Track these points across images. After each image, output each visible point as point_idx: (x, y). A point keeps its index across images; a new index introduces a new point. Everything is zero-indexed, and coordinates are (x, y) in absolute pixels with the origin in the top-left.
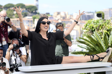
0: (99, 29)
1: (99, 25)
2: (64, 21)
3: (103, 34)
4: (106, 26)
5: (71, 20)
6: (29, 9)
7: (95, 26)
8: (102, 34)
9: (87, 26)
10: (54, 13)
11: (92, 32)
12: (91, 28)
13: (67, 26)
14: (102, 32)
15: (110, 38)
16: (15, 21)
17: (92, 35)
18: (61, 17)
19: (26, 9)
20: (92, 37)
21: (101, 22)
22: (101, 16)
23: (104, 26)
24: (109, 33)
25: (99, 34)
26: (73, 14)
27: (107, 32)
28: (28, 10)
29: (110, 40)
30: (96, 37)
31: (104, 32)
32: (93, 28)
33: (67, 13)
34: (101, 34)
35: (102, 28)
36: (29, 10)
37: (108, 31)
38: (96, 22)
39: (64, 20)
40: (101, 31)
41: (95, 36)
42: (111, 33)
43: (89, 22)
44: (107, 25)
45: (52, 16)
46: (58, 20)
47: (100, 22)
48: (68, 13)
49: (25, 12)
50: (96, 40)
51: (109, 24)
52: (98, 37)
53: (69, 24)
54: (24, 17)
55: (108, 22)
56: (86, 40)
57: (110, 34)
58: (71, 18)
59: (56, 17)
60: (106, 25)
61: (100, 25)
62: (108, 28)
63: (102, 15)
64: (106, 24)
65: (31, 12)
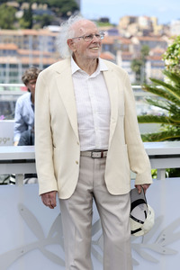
2: (147, 42)
5: (165, 38)
6: (55, 6)
9: (174, 49)
10: (121, 19)
13: (155, 54)
16: (20, 37)
18: (139, 30)
19: (49, 6)
26: (170, 23)
28: (53, 8)
33: (153, 20)
36: (57, 10)
39: (147, 38)
45: (114, 25)
46: (131, 37)
48: (157, 20)
49: (45, 15)
53: (158, 49)
54: (42, 27)
56: (167, 86)
58: (164, 34)
59: (126, 29)
65: (60, 14)
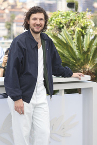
0: (70, 25)
1: (69, 20)
3: (76, 33)
4: (79, 22)
7: (63, 21)
8: (74, 33)
11: (60, 29)
12: (58, 23)
14: (73, 30)
15: (85, 39)
17: (58, 35)
20: (60, 36)
21: (73, 15)
22: (73, 7)
23: (77, 21)
24: (83, 32)
25: (70, 33)
27: (81, 30)
29: (85, 42)
30: (64, 37)
31: (77, 30)
32: (60, 23)
34: (72, 32)
35: (74, 24)
37: (82, 28)
38: (65, 14)
40: (72, 28)
41: (63, 35)
42: (87, 32)
43: (55, 15)
44: (82, 20)
47: (71, 15)
50: (65, 42)
51: (84, 18)
52: (68, 37)
55: (82, 15)
57: (85, 34)
58: (23, 8)
60: (79, 20)
61: (71, 20)
62: (83, 25)
63: (75, 5)
64: (80, 18)
